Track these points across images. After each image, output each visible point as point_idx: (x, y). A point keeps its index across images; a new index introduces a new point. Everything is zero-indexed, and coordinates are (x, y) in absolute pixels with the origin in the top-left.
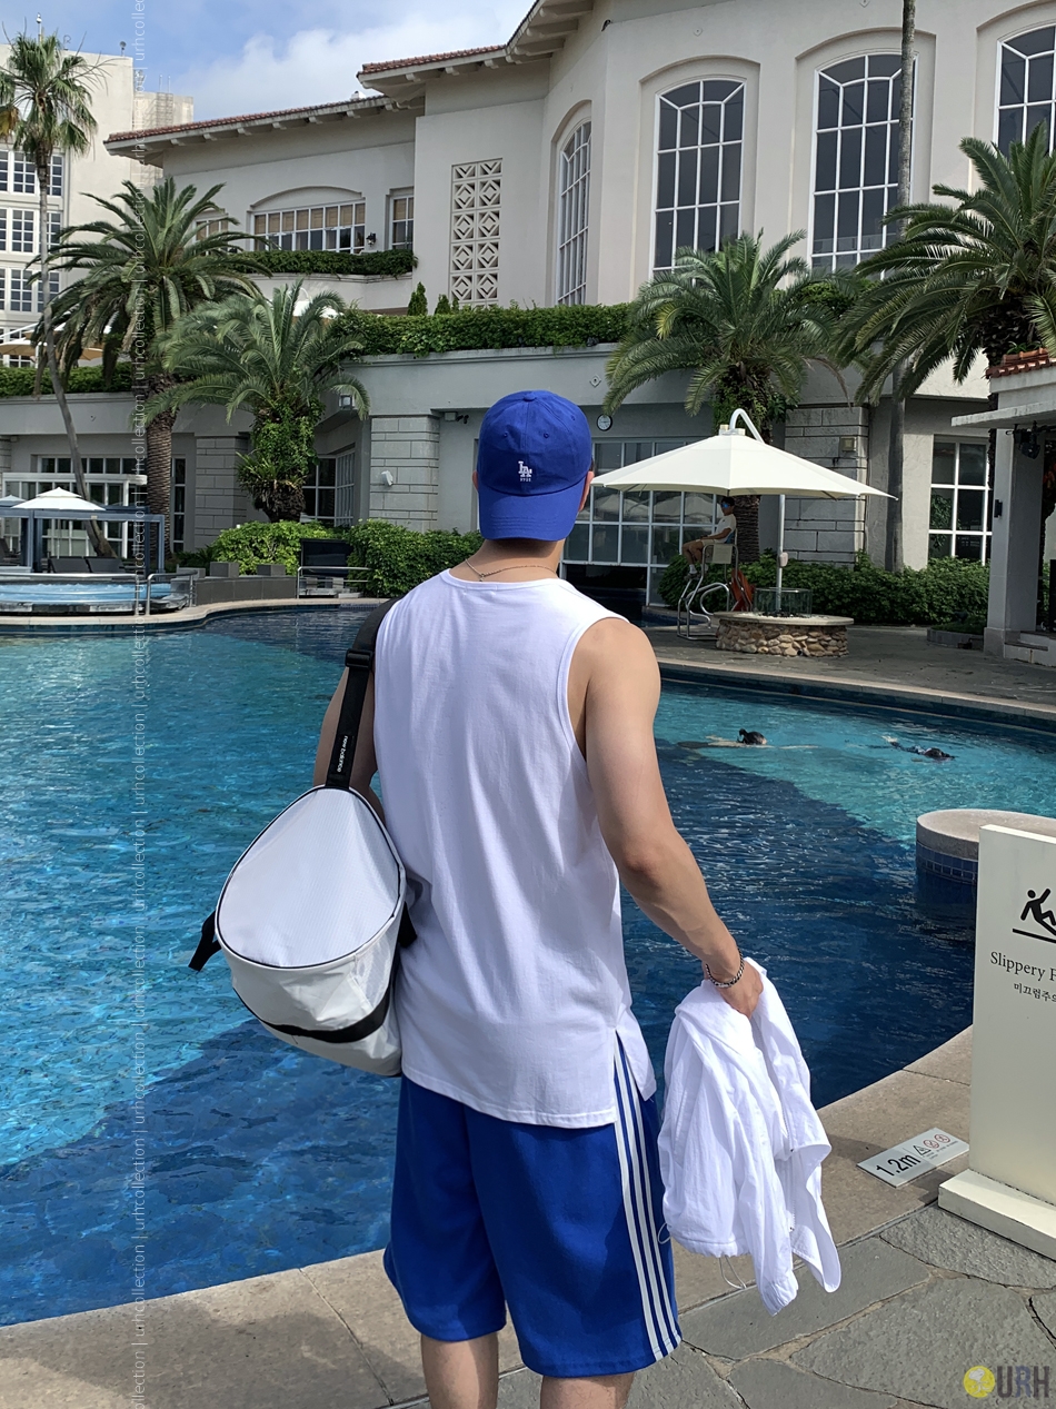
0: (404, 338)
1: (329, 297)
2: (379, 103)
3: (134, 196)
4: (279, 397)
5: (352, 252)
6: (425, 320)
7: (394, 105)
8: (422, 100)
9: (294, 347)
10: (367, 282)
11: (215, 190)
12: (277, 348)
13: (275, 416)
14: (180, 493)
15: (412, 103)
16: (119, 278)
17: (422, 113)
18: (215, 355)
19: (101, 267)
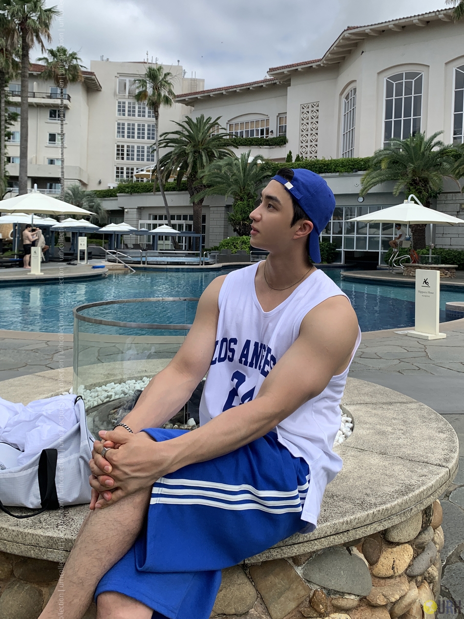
1: (260, 156)
2: (275, 82)
3: (189, 122)
4: (243, 192)
5: (264, 138)
6: (292, 164)
7: (280, 82)
8: (290, 80)
10: (270, 148)
11: (219, 118)
12: (242, 175)
13: (242, 199)
14: (204, 227)
15: (286, 81)
16: (185, 151)
17: (290, 85)
18: (220, 178)
19: (178, 147)
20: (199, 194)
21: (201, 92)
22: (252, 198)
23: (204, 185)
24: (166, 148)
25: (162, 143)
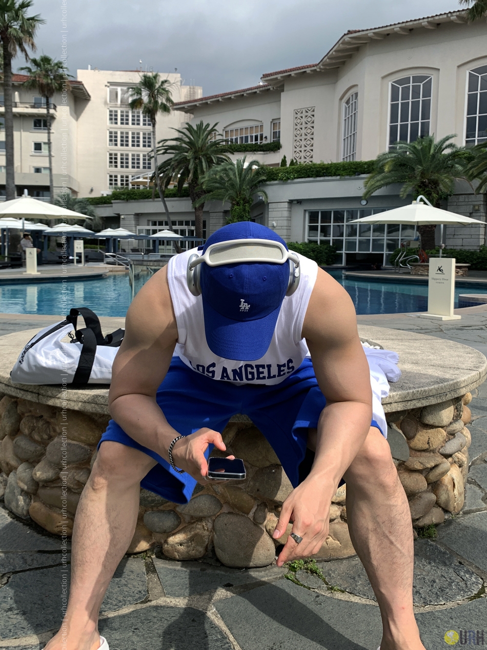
0: (280, 175)
1: (255, 161)
2: (268, 87)
3: (190, 129)
4: (239, 197)
5: (259, 143)
6: (287, 168)
7: (273, 88)
8: (283, 86)
9: (244, 179)
10: (264, 154)
11: (216, 124)
12: (238, 180)
13: (238, 204)
14: (205, 232)
15: (279, 87)
16: (186, 157)
17: (283, 91)
18: (218, 183)
19: (178, 153)
20: (200, 199)
21: (200, 99)
22: (247, 203)
23: (204, 191)
24: (166, 154)
25: (161, 150)
